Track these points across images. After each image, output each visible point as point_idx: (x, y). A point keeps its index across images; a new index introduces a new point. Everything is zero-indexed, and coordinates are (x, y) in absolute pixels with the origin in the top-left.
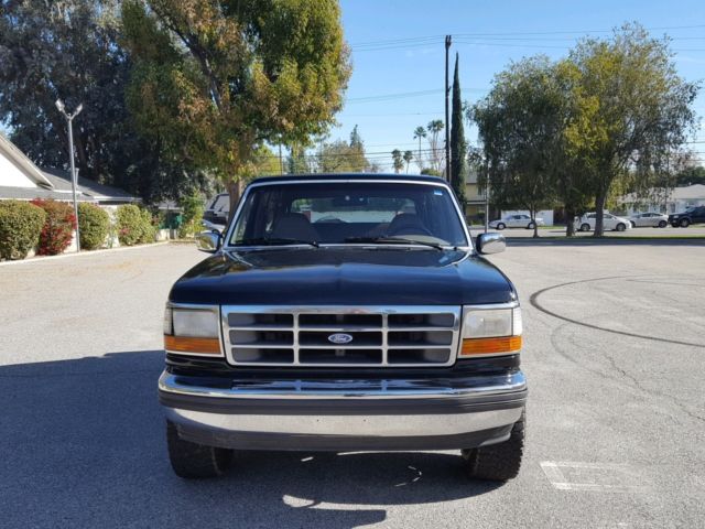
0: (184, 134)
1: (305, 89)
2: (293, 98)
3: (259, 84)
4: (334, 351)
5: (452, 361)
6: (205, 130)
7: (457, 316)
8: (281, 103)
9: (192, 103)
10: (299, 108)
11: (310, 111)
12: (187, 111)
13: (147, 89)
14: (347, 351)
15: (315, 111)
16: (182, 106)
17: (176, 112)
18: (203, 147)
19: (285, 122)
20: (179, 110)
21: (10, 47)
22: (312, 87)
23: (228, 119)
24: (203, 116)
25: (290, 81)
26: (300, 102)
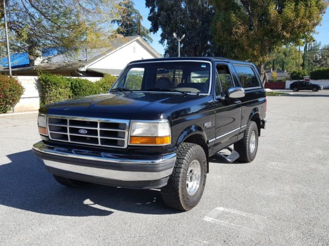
0: (235, 44)
1: (297, 16)
2: (290, 21)
3: (272, 15)
4: (86, 137)
5: (125, 146)
6: (244, 41)
7: (127, 125)
8: (283, 24)
9: (239, 29)
10: (294, 26)
11: (299, 27)
12: (236, 32)
13: (219, 24)
14: (91, 138)
15: (303, 26)
16: (234, 30)
17: (231, 34)
18: (243, 49)
19: (285, 33)
20: (232, 33)
21: (165, 12)
22: (301, 14)
23: (256, 35)
24: (244, 34)
25: (290, 12)
26: (294, 23)
